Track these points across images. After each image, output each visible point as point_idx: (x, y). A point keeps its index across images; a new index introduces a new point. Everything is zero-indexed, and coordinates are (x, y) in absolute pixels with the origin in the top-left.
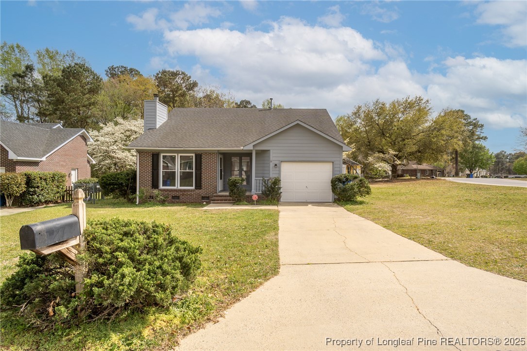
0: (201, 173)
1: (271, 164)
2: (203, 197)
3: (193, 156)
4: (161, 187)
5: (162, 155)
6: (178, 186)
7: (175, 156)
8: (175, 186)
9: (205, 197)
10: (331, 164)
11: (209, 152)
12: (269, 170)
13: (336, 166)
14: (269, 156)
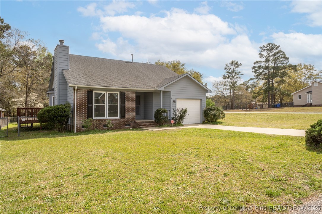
0: (125, 107)
1: (172, 100)
2: (126, 124)
3: (118, 94)
4: (94, 118)
5: (94, 92)
6: (107, 117)
7: (105, 93)
8: (105, 117)
9: (127, 124)
10: (200, 101)
11: (131, 91)
12: (170, 104)
13: (203, 102)
14: (170, 95)
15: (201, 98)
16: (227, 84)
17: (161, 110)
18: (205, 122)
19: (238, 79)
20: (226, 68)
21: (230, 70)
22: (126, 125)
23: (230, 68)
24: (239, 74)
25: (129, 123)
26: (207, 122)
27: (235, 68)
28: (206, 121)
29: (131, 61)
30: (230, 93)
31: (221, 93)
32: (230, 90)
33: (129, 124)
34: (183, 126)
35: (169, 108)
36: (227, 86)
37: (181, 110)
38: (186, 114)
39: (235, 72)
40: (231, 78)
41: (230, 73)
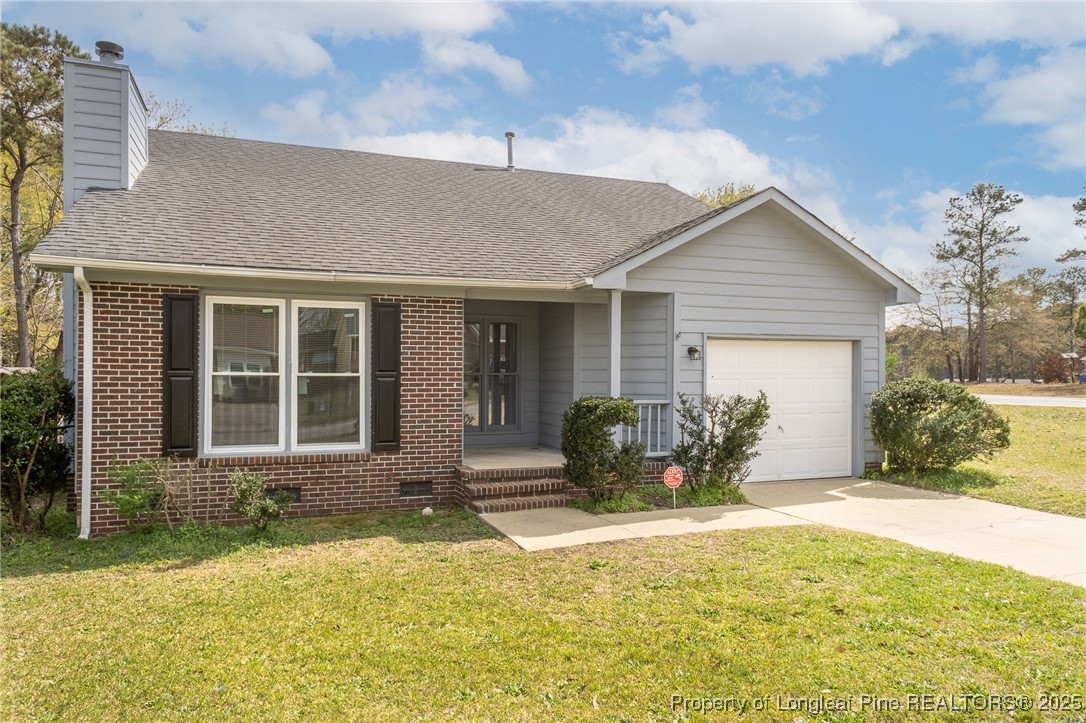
0: (397, 385)
1: (677, 344)
2: (404, 484)
3: (356, 312)
4: (208, 449)
5: (210, 302)
6: (288, 441)
7: (276, 309)
8: (276, 443)
9: (411, 483)
10: (847, 349)
11: (433, 295)
12: (669, 370)
13: (866, 353)
14: (669, 319)
15: (855, 333)
16: (953, 281)
17: (597, 407)
18: (880, 470)
19: (1004, 258)
20: (951, 216)
21: (969, 222)
22: (406, 487)
23: (969, 213)
24: (1010, 237)
25: (424, 478)
26: (894, 471)
27: (989, 213)
28: (885, 465)
29: (505, 165)
30: (966, 317)
31: (925, 317)
32: (968, 303)
33: (420, 483)
34: (739, 500)
35: (660, 388)
36: (954, 286)
37: (732, 403)
38: (760, 432)
39: (991, 228)
40: (971, 254)
41: (967, 235)
